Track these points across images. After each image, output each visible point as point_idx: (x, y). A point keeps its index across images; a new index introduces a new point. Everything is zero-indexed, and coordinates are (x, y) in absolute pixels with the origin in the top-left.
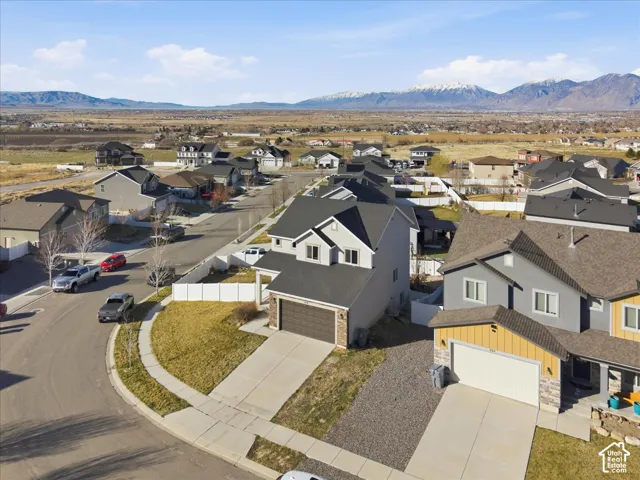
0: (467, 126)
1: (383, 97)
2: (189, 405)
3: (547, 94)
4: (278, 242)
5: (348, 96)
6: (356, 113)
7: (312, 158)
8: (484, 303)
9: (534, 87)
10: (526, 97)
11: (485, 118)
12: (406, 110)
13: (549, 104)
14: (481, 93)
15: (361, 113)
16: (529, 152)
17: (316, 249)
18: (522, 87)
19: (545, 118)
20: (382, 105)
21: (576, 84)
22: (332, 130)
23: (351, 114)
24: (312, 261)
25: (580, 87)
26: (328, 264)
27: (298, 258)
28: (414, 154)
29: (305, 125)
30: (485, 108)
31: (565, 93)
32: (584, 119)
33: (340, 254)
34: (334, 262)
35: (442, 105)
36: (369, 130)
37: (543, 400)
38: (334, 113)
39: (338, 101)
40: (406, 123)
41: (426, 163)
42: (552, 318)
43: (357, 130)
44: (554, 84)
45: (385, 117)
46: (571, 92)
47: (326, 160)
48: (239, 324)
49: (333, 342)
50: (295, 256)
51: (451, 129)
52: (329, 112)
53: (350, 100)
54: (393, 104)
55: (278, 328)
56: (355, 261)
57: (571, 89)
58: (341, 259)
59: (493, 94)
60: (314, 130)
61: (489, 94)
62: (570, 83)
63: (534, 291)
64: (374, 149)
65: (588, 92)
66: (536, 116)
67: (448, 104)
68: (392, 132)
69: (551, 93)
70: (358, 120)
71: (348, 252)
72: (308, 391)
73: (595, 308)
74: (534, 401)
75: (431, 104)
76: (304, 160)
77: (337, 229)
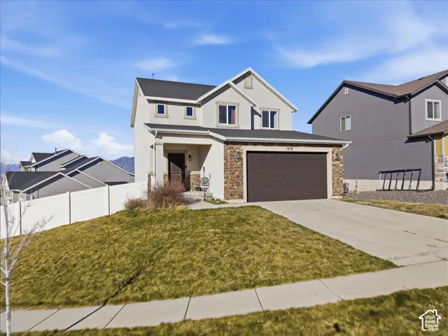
8: (440, 120)
24: (227, 125)
33: (255, 116)
55: (245, 200)
58: (257, 124)
71: (266, 114)
77: (252, 87)
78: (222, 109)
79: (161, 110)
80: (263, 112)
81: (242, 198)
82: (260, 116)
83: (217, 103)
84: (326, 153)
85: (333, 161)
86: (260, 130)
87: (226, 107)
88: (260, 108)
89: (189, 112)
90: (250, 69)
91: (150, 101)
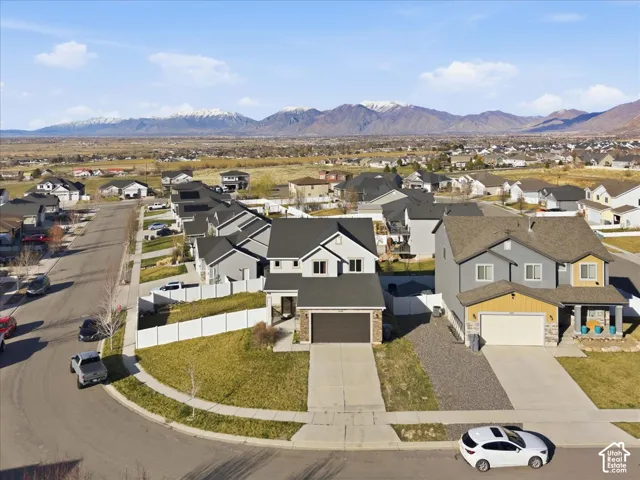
0: (232, 151)
1: (142, 123)
2: (302, 424)
3: (298, 121)
4: (277, 264)
5: (102, 121)
6: (114, 140)
7: (115, 189)
8: (492, 281)
9: (287, 115)
10: (281, 124)
11: (247, 144)
12: (169, 137)
13: (300, 130)
14: (242, 120)
15: (120, 140)
16: (327, 172)
17: (323, 264)
18: (277, 115)
19: (297, 142)
20: (143, 131)
21: (320, 113)
22: (90, 159)
23: (108, 141)
24: (319, 275)
25: (323, 116)
26: (336, 275)
27: (304, 276)
28: (226, 179)
29: (54, 154)
30: (244, 134)
31: (313, 121)
32: (328, 143)
33: (344, 264)
34: (340, 273)
35: (206, 131)
36: (134, 157)
37: (548, 339)
38: (87, 140)
39: (91, 127)
40: (171, 149)
41: (237, 187)
42: (540, 283)
43: (121, 158)
44: (303, 113)
45: (147, 144)
46: (317, 120)
47: (132, 189)
48: (269, 348)
49: (370, 341)
50: (300, 274)
51: (220, 154)
52: (82, 140)
53: (105, 126)
54: (154, 130)
55: (310, 342)
56: (359, 269)
57: (317, 117)
58: (346, 269)
59: (252, 121)
60: (70, 159)
61: (248, 121)
62: (315, 112)
63: (526, 265)
64: (185, 175)
65: (329, 119)
66: (289, 141)
67: (209, 130)
68: (163, 159)
69: (300, 121)
70: (119, 148)
71: (352, 262)
72: (390, 381)
73: (562, 270)
74: (541, 342)
75: (195, 130)
76: (105, 192)
77: (341, 243)
78: (316, 264)
80: (350, 261)
82: (348, 263)
83: (311, 261)
84: (369, 314)
85: (374, 318)
87: (318, 262)
88: (348, 258)
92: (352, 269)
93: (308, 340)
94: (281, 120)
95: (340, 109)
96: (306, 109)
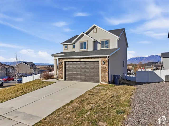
3: (137, 60)
10: (132, 61)
18: (131, 59)
21: (144, 58)
24: (83, 50)
25: (145, 58)
26: (92, 50)
33: (98, 44)
44: (139, 58)
46: (143, 60)
49: (98, 82)
55: (63, 80)
57: (143, 59)
62: (142, 57)
65: (147, 59)
69: (138, 60)
77: (96, 32)
78: (81, 44)
79: (66, 47)
80: (102, 42)
81: (63, 79)
82: (100, 44)
83: (79, 42)
84: (99, 61)
85: (101, 65)
86: (101, 50)
87: (83, 43)
88: (100, 40)
89: (74, 47)
90: (95, 25)
91: (63, 45)
92: (103, 47)
93: (62, 78)
94: (132, 60)
95: (150, 57)
96: (140, 57)
